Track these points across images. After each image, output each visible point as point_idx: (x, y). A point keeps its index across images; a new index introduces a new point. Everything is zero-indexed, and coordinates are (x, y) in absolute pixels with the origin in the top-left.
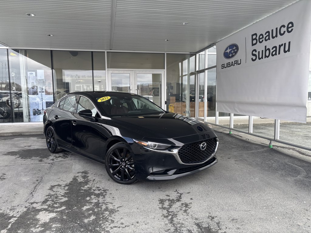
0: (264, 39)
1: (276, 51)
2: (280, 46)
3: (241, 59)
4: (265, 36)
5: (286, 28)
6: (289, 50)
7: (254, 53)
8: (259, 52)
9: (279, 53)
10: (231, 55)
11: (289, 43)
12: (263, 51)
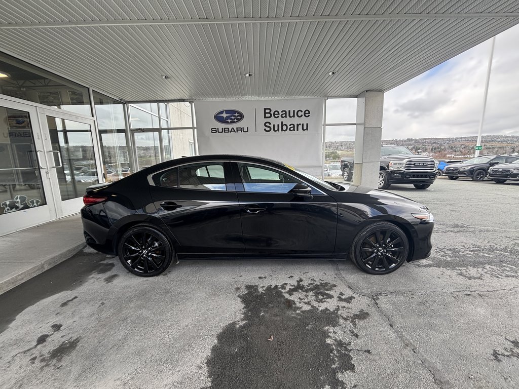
0: (280, 115)
1: (293, 128)
2: (298, 125)
3: (248, 128)
4: (281, 114)
5: (303, 112)
6: (307, 129)
7: (267, 124)
8: (274, 125)
9: (297, 130)
10: (229, 121)
11: (307, 124)
12: (278, 125)
